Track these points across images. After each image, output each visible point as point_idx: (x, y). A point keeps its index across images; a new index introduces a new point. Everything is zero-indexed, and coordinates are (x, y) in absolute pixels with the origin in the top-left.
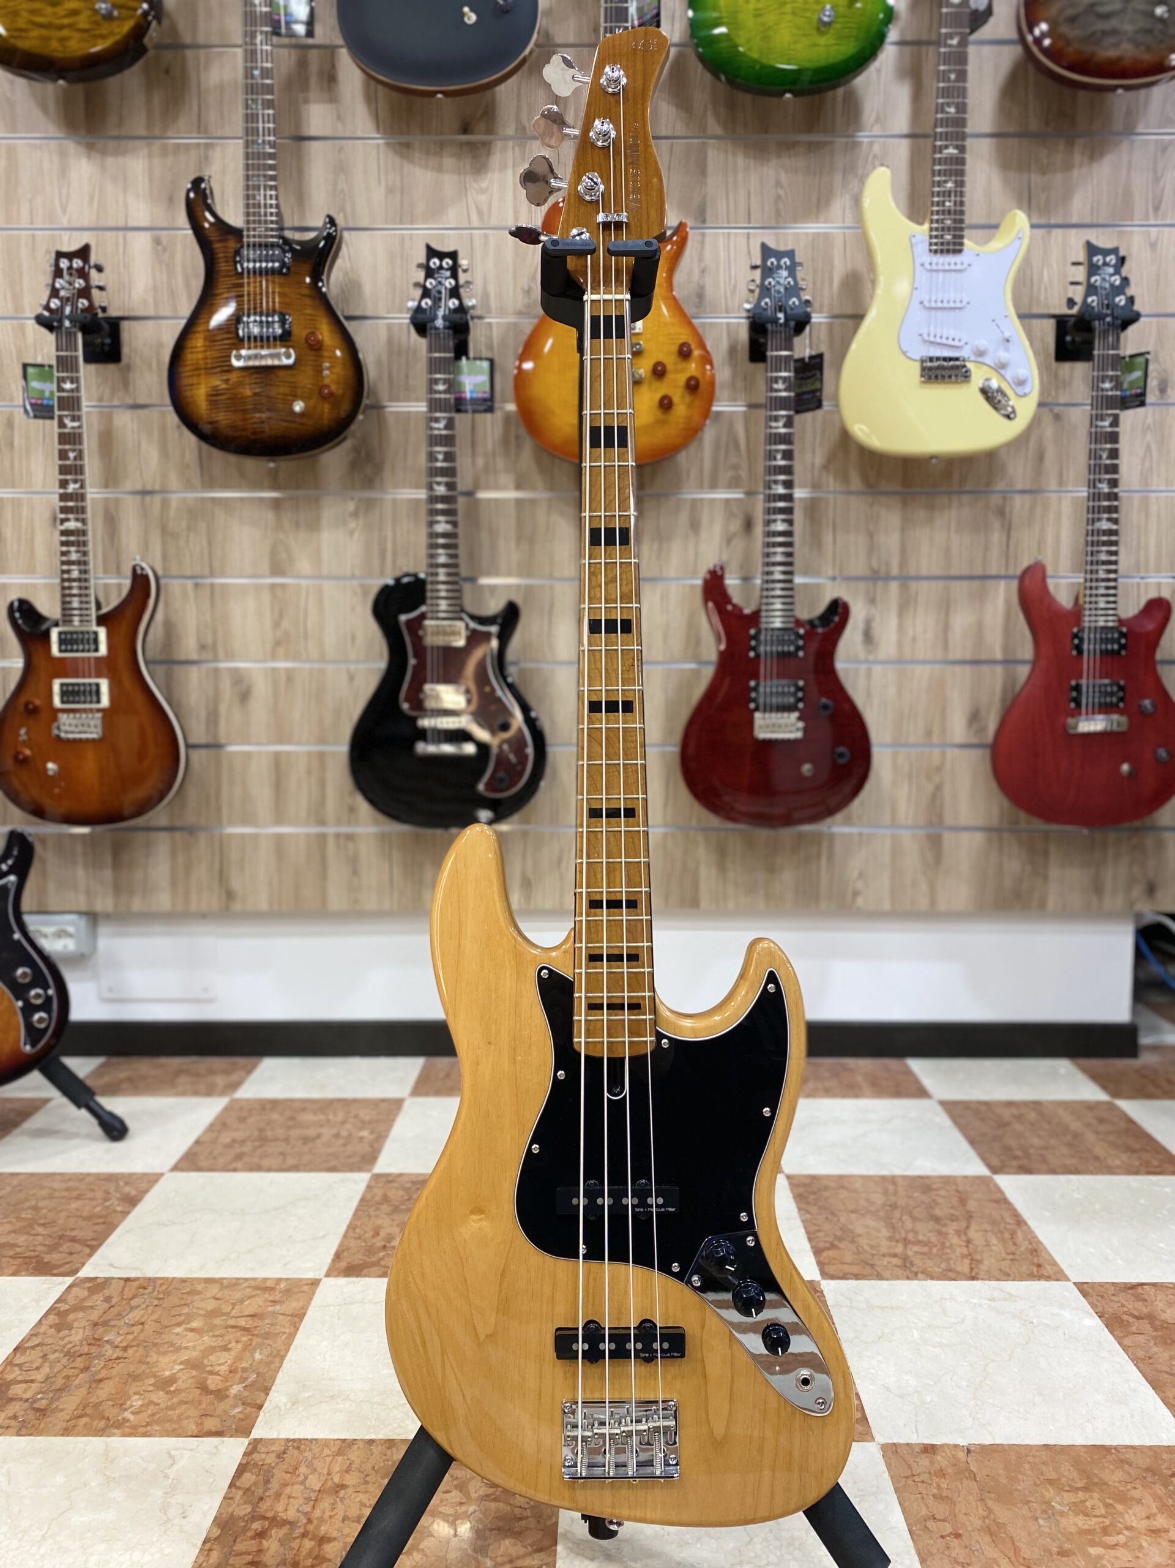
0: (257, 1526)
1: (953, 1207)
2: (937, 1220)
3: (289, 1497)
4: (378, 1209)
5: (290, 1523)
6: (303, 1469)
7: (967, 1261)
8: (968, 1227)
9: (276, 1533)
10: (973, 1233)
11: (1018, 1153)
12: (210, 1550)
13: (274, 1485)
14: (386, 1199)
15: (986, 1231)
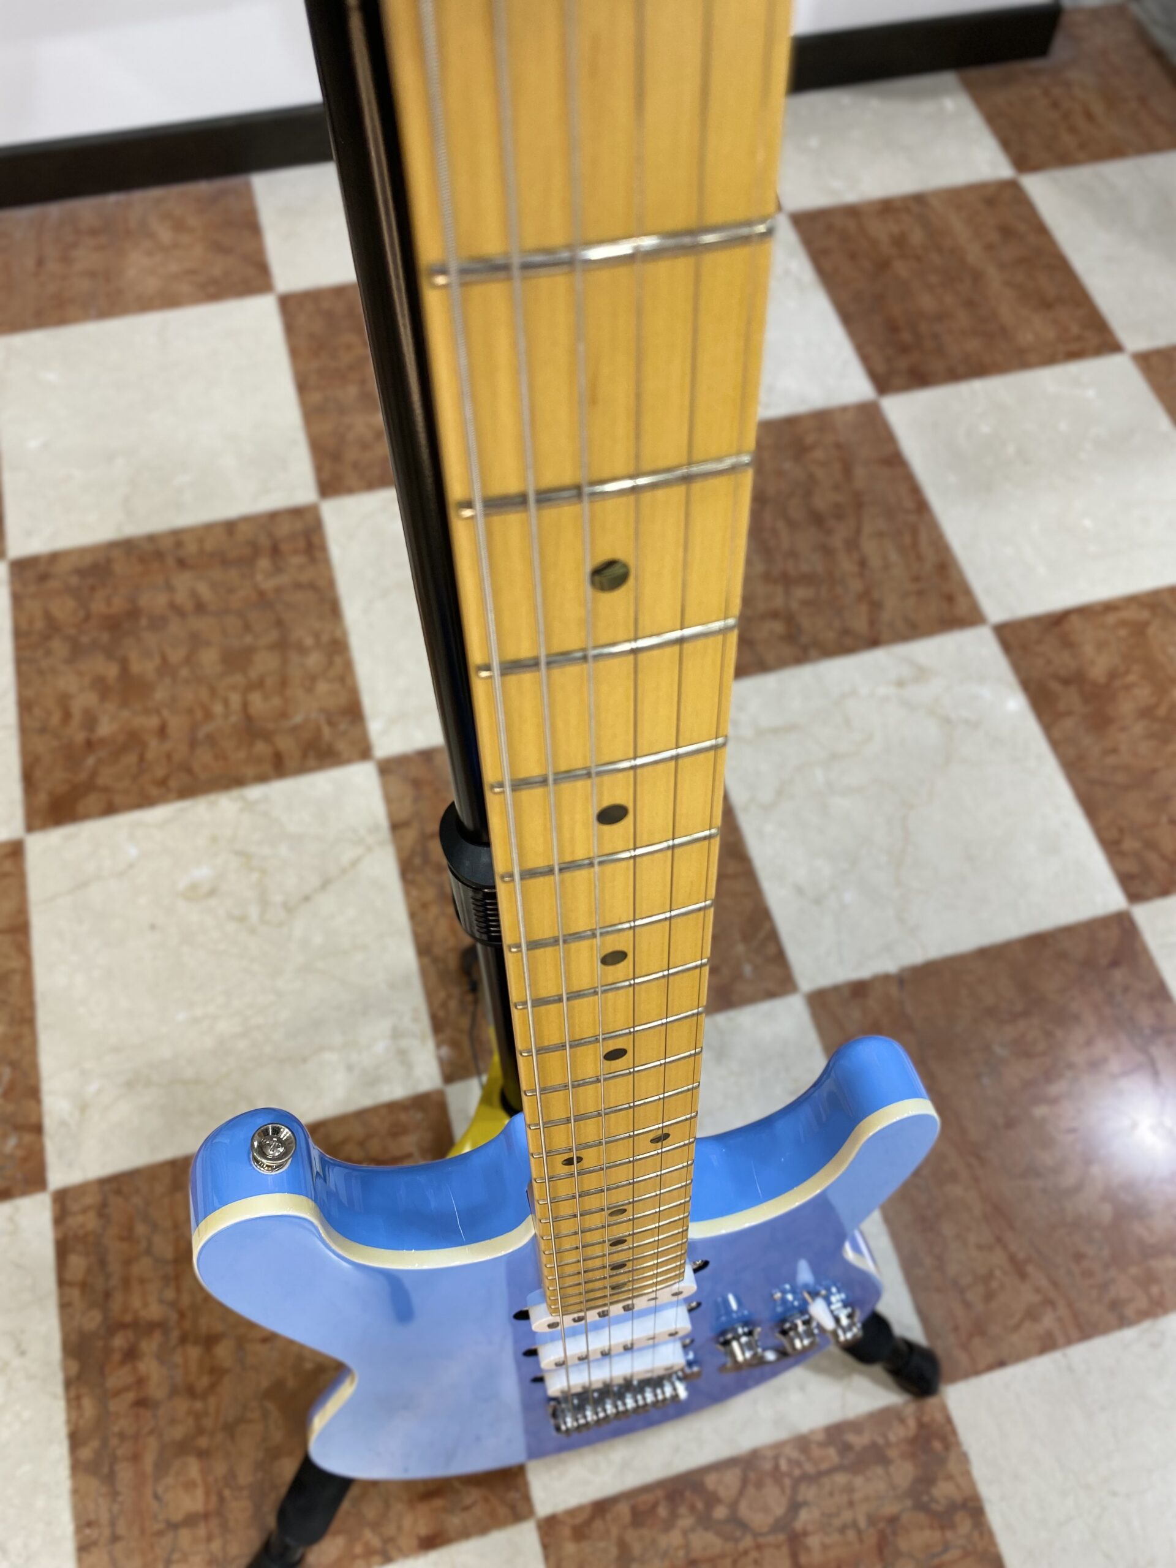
0: (119, 1341)
1: (836, 488)
2: (817, 519)
3: (142, 1281)
4: (48, 653)
5: (161, 1325)
6: (141, 1229)
7: (864, 608)
8: (858, 531)
9: (150, 1346)
10: (869, 547)
11: (906, 336)
12: (78, 1398)
13: (115, 1267)
14: (53, 626)
15: (880, 535)
